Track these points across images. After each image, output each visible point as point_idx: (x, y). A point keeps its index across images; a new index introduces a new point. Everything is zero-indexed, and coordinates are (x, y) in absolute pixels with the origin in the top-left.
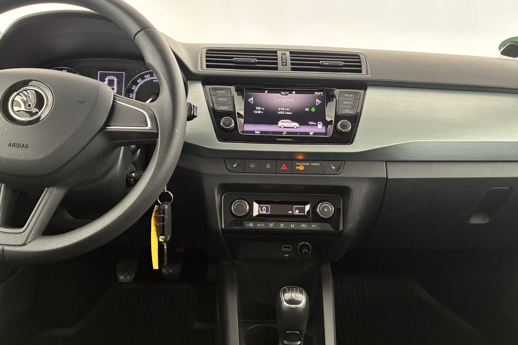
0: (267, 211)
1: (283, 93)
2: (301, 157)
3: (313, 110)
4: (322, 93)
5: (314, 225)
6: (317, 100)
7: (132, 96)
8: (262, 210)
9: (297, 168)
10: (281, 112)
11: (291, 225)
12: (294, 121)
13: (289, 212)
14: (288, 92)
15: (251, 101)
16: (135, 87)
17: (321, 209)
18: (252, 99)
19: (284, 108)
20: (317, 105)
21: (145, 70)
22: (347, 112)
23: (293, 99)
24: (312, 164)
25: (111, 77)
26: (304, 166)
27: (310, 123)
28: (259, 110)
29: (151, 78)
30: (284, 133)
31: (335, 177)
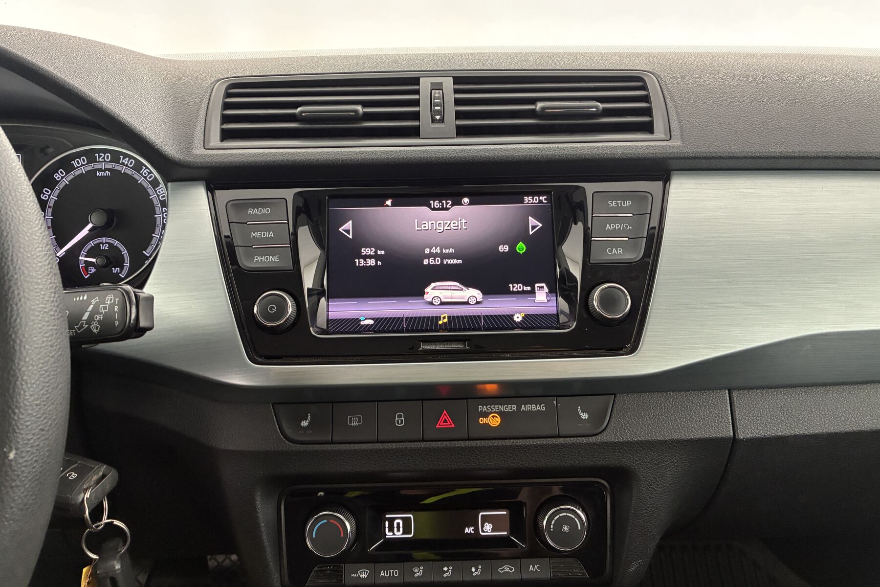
0: (407, 530)
1: (436, 204)
2: (492, 389)
3: (521, 248)
4: (545, 199)
5: (536, 566)
6: (532, 221)
8: (391, 529)
9: (482, 420)
10: (431, 259)
11: (473, 569)
12: (467, 282)
13: (467, 530)
14: (449, 202)
15: (348, 231)
16: (48, 192)
17: (552, 527)
18: (349, 225)
19: (438, 248)
20: (531, 233)
21: (72, 146)
22: (618, 254)
23: (464, 221)
24: (523, 408)
26: (501, 414)
27: (513, 287)
28: (370, 257)
29: (89, 168)
30: (440, 322)
31: (589, 444)
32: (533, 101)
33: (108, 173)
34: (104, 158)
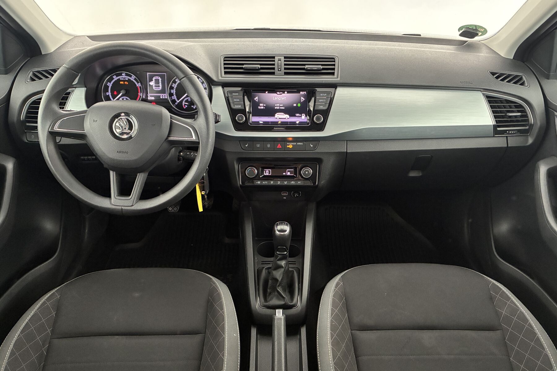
0: (269, 173)
1: (278, 93)
2: (291, 139)
3: (299, 105)
4: (306, 93)
5: (300, 182)
6: (302, 98)
8: (266, 173)
9: (288, 146)
10: (277, 107)
11: (285, 182)
12: (286, 113)
13: (284, 174)
14: (282, 93)
15: (257, 100)
16: (174, 84)
17: (304, 172)
18: (257, 98)
19: (279, 104)
20: (302, 101)
22: (321, 107)
23: (285, 98)
24: (297, 144)
25: (157, 77)
26: (292, 145)
27: (297, 115)
28: (262, 106)
30: (279, 123)
31: (312, 152)
32: (305, 65)
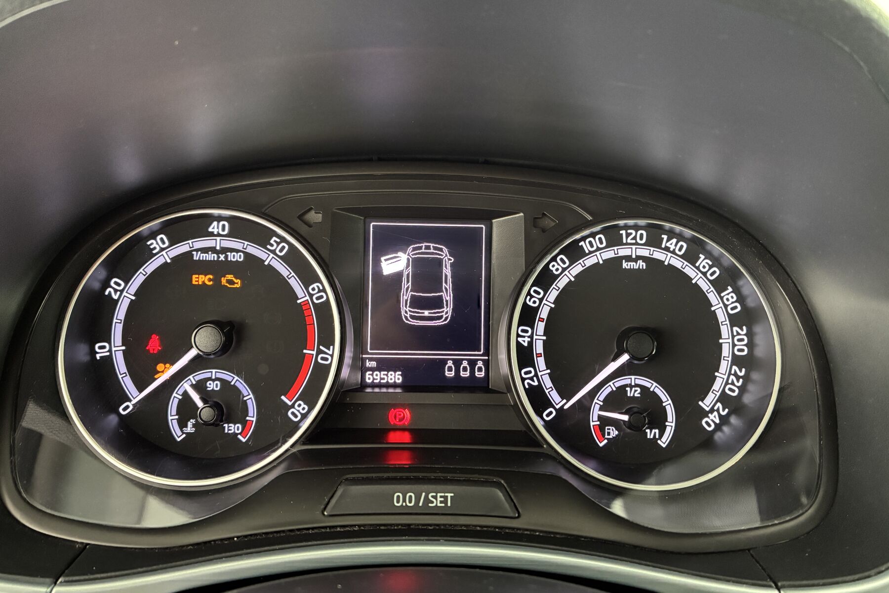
7: (531, 337)
16: (538, 293)
25: (428, 248)
29: (609, 254)
33: (641, 264)
34: (635, 238)
